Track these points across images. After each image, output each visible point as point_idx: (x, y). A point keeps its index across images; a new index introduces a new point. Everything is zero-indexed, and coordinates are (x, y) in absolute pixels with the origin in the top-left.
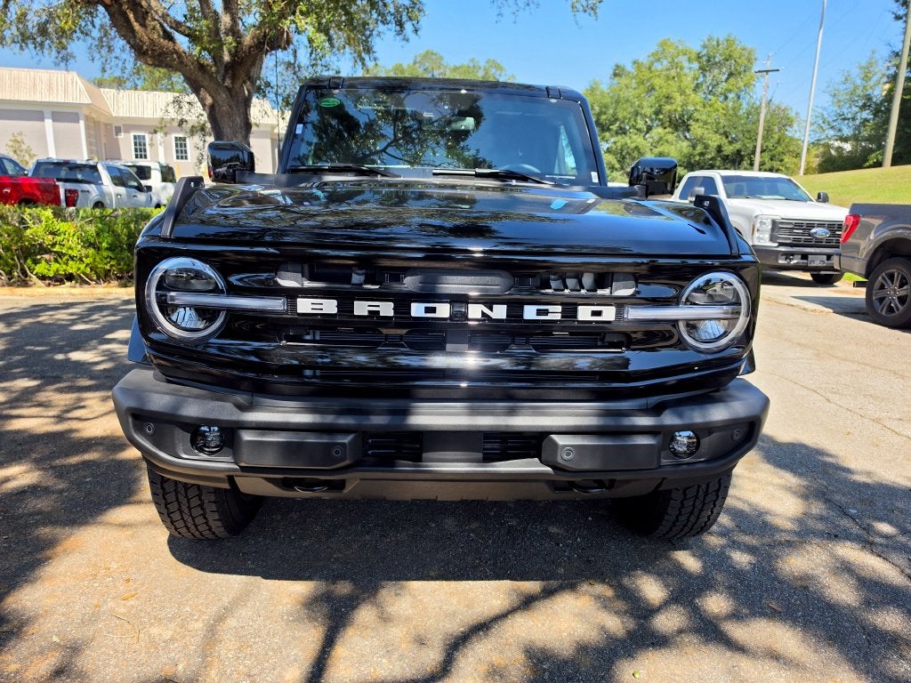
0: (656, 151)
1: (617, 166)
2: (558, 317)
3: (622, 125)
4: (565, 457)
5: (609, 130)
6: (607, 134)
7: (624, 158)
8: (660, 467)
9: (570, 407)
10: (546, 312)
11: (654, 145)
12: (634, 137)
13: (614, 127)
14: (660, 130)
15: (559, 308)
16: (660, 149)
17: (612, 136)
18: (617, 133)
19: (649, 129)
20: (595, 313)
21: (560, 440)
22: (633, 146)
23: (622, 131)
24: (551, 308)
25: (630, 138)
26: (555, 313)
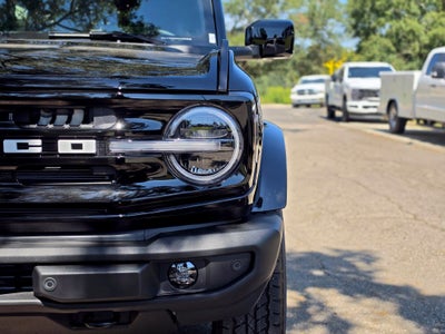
0: (431, 33)
1: (393, 49)
2: (39, 150)
3: (397, 10)
4: (47, 287)
5: (384, 15)
6: (382, 20)
7: (400, 41)
8: (156, 297)
9: (63, 240)
10: (26, 146)
11: (428, 28)
12: (409, 21)
13: (389, 12)
14: (434, 14)
15: (39, 142)
16: (434, 31)
17: (387, 21)
18: (391, 18)
19: (423, 13)
20: (75, 146)
21: (43, 271)
22: (408, 29)
23: (397, 16)
24: (31, 142)
25: (405, 22)
26: (36, 147)
